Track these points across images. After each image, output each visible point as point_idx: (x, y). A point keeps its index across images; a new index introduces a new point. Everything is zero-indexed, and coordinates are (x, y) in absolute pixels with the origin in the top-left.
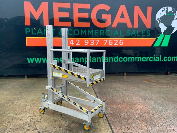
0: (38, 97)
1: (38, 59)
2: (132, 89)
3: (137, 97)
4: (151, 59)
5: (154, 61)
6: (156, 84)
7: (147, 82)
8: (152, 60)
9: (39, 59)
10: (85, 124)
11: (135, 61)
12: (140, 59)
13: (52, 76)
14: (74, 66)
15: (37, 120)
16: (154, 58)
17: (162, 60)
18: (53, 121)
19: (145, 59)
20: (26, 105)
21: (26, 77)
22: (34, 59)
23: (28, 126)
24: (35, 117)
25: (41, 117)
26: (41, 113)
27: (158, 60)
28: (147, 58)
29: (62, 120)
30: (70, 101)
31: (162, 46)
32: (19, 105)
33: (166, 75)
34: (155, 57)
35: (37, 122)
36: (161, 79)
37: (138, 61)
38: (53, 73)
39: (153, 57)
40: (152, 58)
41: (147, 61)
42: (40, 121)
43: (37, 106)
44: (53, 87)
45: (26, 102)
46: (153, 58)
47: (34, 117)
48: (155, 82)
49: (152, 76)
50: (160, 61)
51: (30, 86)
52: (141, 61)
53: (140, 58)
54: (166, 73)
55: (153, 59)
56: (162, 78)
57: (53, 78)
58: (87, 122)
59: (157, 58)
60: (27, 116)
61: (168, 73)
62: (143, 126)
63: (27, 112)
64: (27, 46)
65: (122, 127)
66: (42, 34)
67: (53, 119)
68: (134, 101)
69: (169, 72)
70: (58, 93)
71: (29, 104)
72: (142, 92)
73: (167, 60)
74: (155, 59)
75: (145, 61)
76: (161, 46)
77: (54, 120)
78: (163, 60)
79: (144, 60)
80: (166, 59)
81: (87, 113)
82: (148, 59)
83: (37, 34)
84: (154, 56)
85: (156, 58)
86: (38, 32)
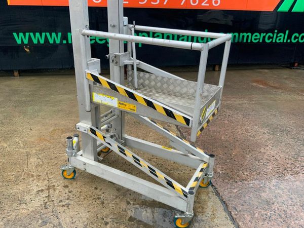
0: (52, 129)
1: (38, 34)
2: (239, 104)
3: (256, 125)
4: (269, 38)
5: (274, 41)
6: (280, 91)
7: (261, 86)
8: (271, 40)
9: (41, 35)
10: (177, 218)
11: (238, 42)
12: (248, 36)
13: (91, 101)
14: (139, 70)
15: (61, 201)
16: (275, 34)
17: (289, 41)
18: (97, 201)
19: (258, 37)
20: (27, 156)
21: (16, 74)
22: (30, 36)
23: (40, 221)
24: (55, 190)
25: (67, 190)
26: (65, 178)
27: (281, 41)
28: (263, 35)
29: (117, 197)
30: (141, 165)
31: (294, 10)
32: (10, 154)
33: (291, 68)
34: (277, 33)
35: (62, 209)
36: (286, 79)
37: (245, 41)
38: (94, 94)
39: (273, 34)
40: (271, 35)
41: (261, 41)
42: (68, 205)
43: (53, 156)
44: (92, 126)
45: (25, 144)
46: (273, 36)
47: (51, 191)
48: (277, 85)
49: (266, 71)
50: (285, 41)
51: (28, 99)
52: (249, 41)
53: (250, 34)
54: (291, 66)
55: (272, 38)
56: (285, 77)
57: (92, 107)
58: (182, 213)
59: (281, 36)
60: (36, 189)
61: (294, 66)
62: (295, 209)
63: (33, 176)
65: (254, 214)
67: (96, 197)
68: (255, 137)
69: (296, 64)
70: (109, 144)
71: (34, 151)
72: (262, 112)
73: (298, 41)
74: (277, 37)
75: (258, 40)
76: (292, 11)
77: (99, 198)
78: (291, 41)
79: (255, 39)
80: (296, 37)
81: (186, 196)
82: (264, 37)
84: (276, 31)
85: (279, 35)
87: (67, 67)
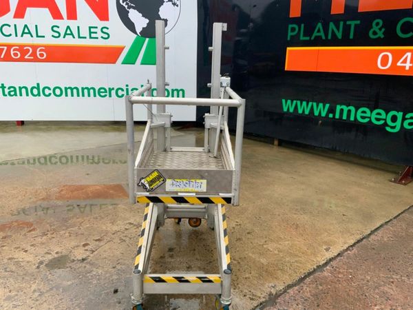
21: (276, 142)
64: (286, 69)
66: (324, 38)
83: (313, 38)
86: (315, 34)
87: (327, 147)
